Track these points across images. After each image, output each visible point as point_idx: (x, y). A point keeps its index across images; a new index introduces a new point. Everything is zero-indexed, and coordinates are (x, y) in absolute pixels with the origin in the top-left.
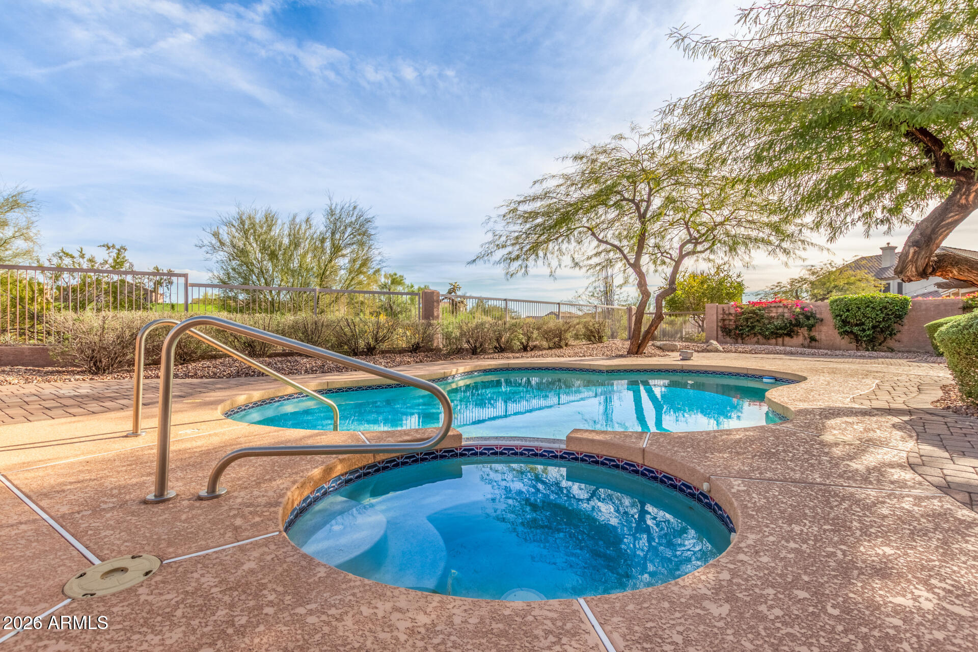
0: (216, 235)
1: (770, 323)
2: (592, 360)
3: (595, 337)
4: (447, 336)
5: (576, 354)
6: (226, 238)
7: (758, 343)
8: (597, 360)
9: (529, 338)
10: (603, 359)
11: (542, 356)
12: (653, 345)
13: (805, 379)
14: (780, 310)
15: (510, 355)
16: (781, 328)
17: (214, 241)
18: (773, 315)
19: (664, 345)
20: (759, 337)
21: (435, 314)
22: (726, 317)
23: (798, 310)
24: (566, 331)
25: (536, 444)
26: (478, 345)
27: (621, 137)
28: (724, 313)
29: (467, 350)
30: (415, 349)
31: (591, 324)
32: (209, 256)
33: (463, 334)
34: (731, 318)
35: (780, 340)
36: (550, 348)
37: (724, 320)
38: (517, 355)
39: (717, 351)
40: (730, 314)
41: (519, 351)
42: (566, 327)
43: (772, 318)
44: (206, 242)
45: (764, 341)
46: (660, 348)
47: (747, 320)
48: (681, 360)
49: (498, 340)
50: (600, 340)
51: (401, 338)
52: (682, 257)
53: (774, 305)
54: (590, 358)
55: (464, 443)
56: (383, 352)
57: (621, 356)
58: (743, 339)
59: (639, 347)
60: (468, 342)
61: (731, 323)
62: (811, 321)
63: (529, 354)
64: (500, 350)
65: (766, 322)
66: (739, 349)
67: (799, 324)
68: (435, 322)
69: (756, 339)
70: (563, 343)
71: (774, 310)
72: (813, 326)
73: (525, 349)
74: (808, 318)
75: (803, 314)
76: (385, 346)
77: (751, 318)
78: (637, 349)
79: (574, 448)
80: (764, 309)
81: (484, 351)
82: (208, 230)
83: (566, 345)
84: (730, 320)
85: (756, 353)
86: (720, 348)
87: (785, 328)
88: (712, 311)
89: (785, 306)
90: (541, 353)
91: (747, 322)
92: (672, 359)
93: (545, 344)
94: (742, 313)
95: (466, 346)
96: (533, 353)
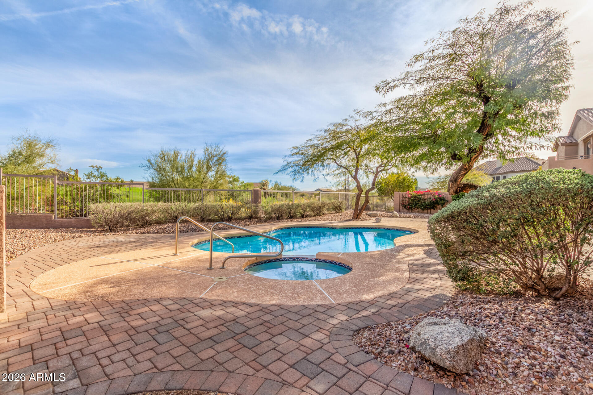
0: (149, 161)
1: (424, 202)
2: (334, 223)
3: (338, 209)
4: (266, 212)
5: (328, 219)
6: (153, 162)
7: (418, 212)
8: (337, 222)
9: (305, 211)
10: (339, 222)
11: (311, 220)
12: (366, 214)
13: (418, 232)
14: (429, 196)
15: (295, 220)
16: (429, 205)
17: (148, 164)
18: (426, 198)
19: (371, 214)
20: (420, 209)
21: (259, 200)
22: (404, 199)
23: (437, 196)
24: (323, 207)
25: (306, 257)
26: (280, 215)
27: (347, 120)
28: (403, 197)
29: (274, 218)
30: (250, 218)
31: (336, 203)
32: (146, 171)
33: (273, 210)
34: (406, 199)
35: (429, 211)
36: (315, 216)
37: (403, 200)
38: (299, 220)
39: (396, 217)
40: (406, 197)
41: (299, 218)
42: (323, 205)
43: (425, 199)
44: (144, 165)
45: (422, 211)
46: (369, 215)
47: (414, 200)
48: (376, 222)
49: (290, 213)
50: (341, 211)
51: (244, 213)
52: (378, 172)
53: (426, 193)
54: (334, 221)
55: (283, 257)
56: (235, 219)
57: (349, 220)
58: (412, 210)
59: (357, 216)
60: (275, 214)
61: (406, 202)
62: (442, 202)
63: (304, 219)
64: (291, 217)
65: (422, 201)
66: (408, 216)
67: (437, 203)
68: (260, 205)
69: (418, 210)
70: (321, 213)
71: (426, 196)
72: (444, 204)
73: (303, 216)
74: (441, 200)
75: (439, 198)
76: (236, 216)
77: (415, 199)
78: (356, 217)
79: (318, 258)
80: (421, 195)
81: (283, 219)
82: (145, 159)
83: (323, 214)
84: (406, 200)
85: (414, 218)
86: (398, 215)
87: (431, 205)
88: (398, 194)
89: (431, 194)
90: (310, 218)
91: (414, 201)
92: (371, 222)
93: (312, 213)
94: (411, 197)
95: (274, 216)
96: (306, 219)
